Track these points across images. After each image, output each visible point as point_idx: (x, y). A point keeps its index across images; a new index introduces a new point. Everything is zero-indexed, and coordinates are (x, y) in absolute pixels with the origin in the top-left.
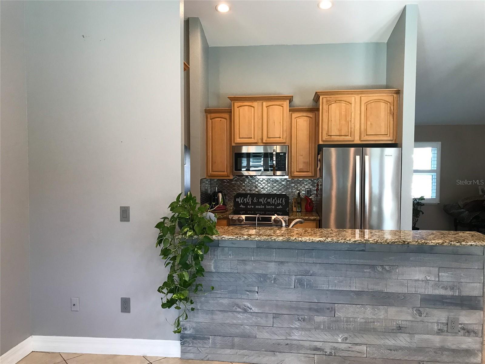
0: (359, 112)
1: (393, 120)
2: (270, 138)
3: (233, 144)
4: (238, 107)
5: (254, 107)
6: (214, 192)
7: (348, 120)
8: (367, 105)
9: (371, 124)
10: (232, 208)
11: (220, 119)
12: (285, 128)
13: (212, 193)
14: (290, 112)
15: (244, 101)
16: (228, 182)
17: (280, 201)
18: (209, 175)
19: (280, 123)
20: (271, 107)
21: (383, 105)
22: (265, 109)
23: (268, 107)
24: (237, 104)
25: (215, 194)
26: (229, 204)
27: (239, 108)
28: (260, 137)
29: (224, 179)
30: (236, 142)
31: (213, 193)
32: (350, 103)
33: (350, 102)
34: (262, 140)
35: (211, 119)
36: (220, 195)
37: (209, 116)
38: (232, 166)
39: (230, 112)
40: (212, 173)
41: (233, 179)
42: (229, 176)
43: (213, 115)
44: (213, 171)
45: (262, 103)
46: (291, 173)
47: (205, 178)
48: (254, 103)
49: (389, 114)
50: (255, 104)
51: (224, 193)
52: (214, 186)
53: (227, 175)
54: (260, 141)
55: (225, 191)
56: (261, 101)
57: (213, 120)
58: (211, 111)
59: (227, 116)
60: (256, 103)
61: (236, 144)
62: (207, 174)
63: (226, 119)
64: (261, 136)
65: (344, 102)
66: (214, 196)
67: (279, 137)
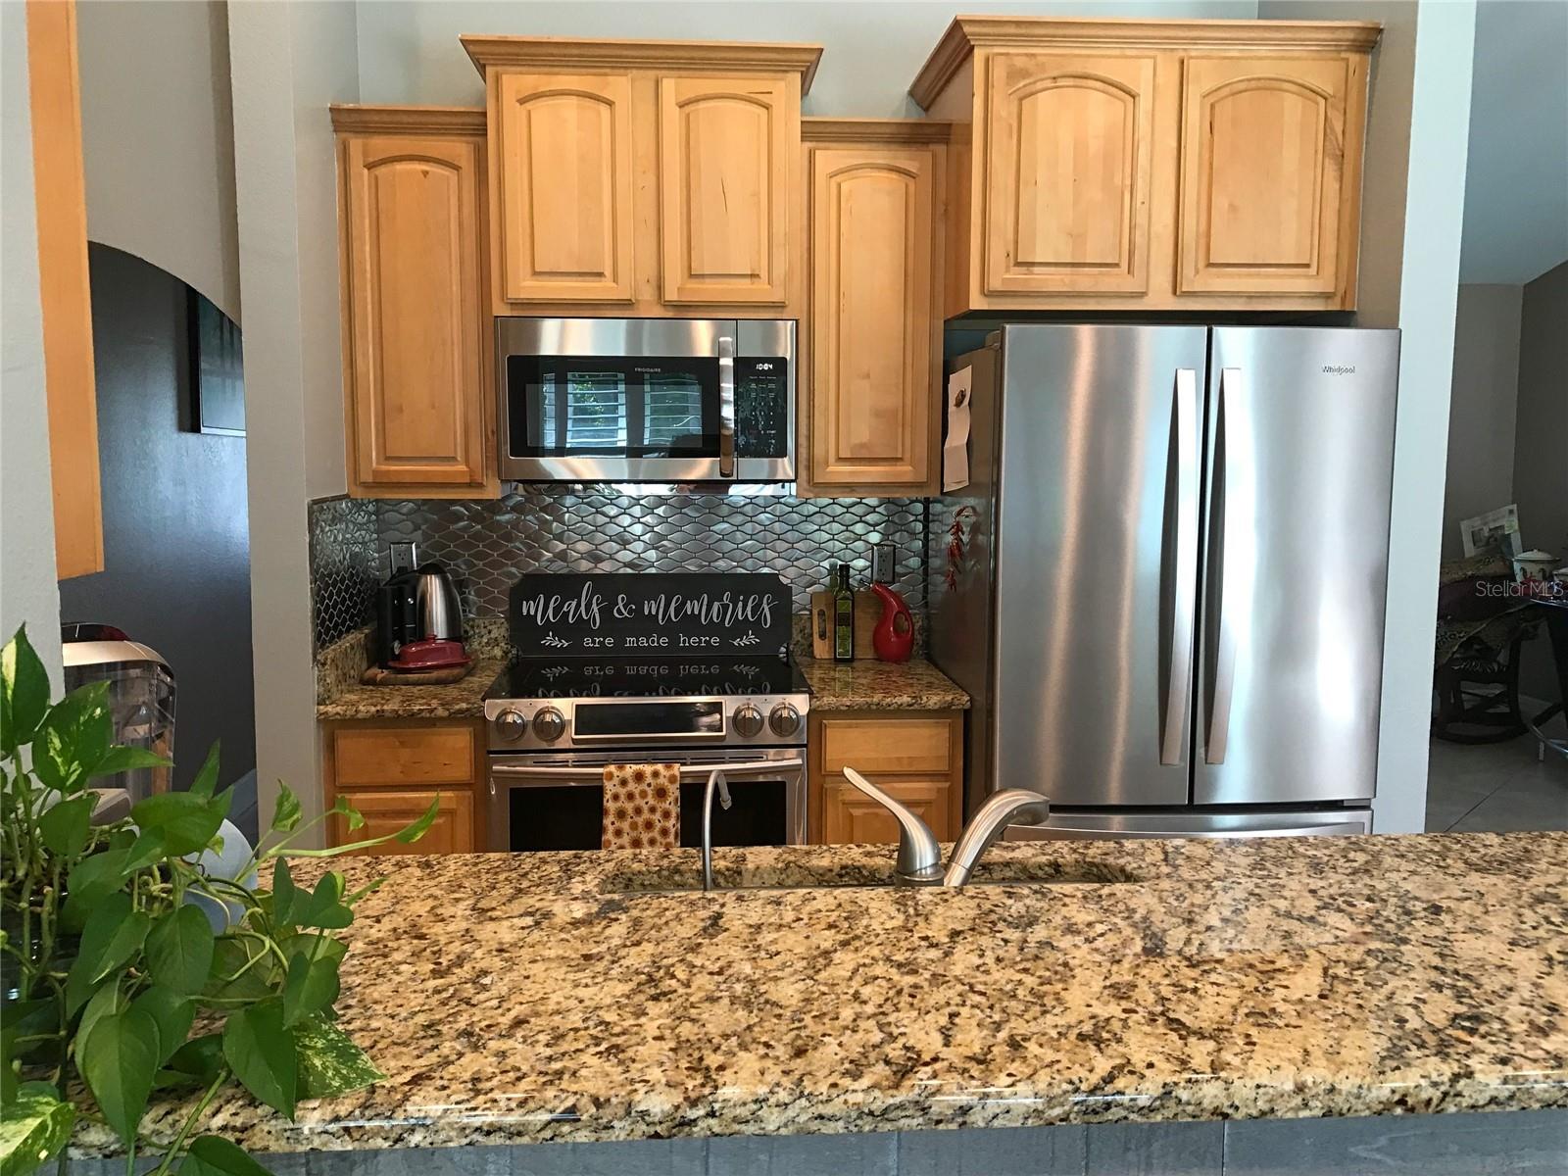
0: (1174, 144)
1: (1337, 186)
2: (703, 276)
3: (500, 309)
4: (522, 101)
5: (610, 103)
6: (400, 569)
7: (1118, 180)
8: (1212, 106)
9: (1233, 208)
10: (498, 652)
11: (425, 167)
12: (779, 227)
13: (387, 575)
14: (808, 145)
15: (556, 70)
16: (475, 517)
17: (749, 609)
18: (367, 477)
19: (756, 194)
20: (702, 105)
21: (1292, 106)
22: (671, 113)
23: (687, 109)
24: (516, 82)
25: (406, 582)
26: (484, 631)
27: (529, 106)
28: (649, 269)
29: (454, 502)
30: (512, 294)
31: (393, 577)
32: (1128, 93)
33: (1131, 87)
34: (660, 288)
35: (370, 166)
36: (434, 587)
37: (356, 144)
38: (496, 432)
39: (475, 126)
40: (384, 468)
41: (504, 499)
42: (480, 486)
43: (382, 145)
44: (388, 459)
45: (657, 83)
46: (810, 468)
47: (346, 496)
48: (610, 78)
49: (1320, 156)
50: (619, 85)
51: (455, 573)
52: (396, 535)
53: (467, 480)
54: (647, 294)
55: (459, 561)
56: (652, 74)
57: (382, 171)
58: (367, 118)
59: (459, 149)
60: (624, 78)
61: (514, 304)
62: (355, 471)
63: (457, 168)
64: (654, 264)
65: (1099, 85)
66: (400, 595)
67: (752, 276)
